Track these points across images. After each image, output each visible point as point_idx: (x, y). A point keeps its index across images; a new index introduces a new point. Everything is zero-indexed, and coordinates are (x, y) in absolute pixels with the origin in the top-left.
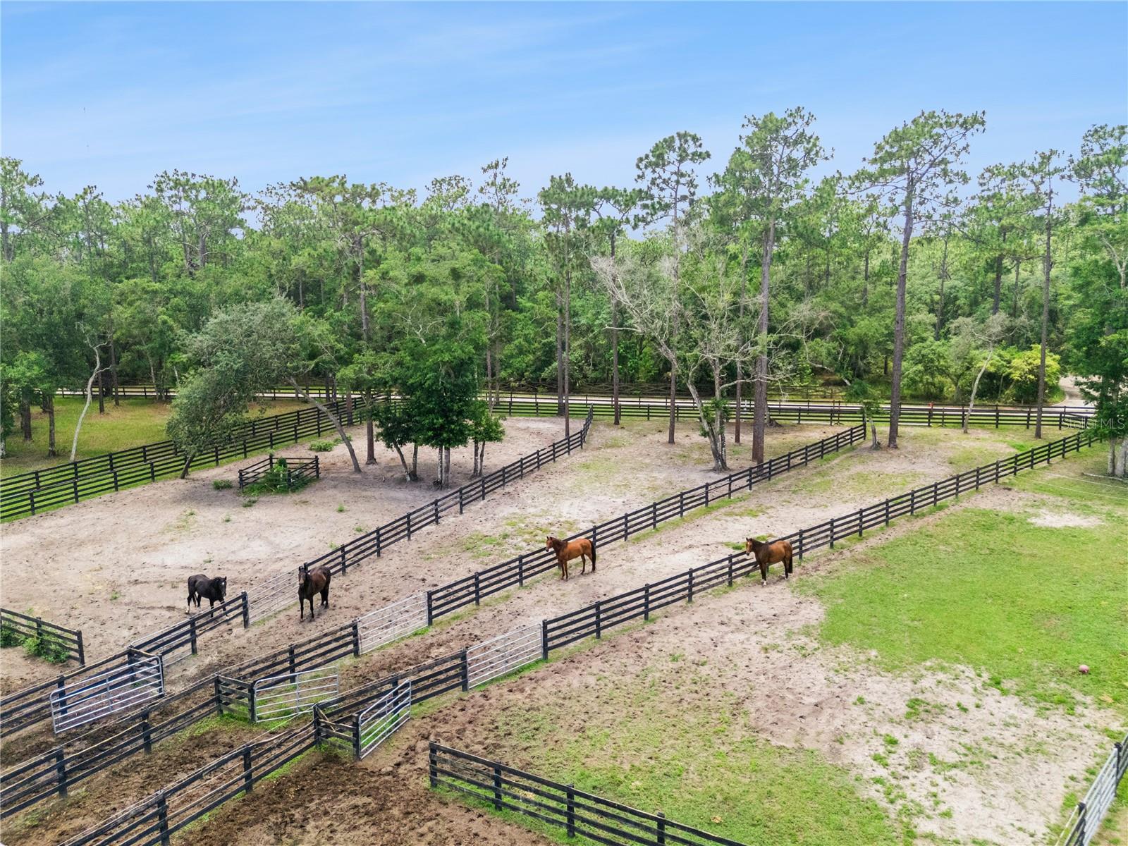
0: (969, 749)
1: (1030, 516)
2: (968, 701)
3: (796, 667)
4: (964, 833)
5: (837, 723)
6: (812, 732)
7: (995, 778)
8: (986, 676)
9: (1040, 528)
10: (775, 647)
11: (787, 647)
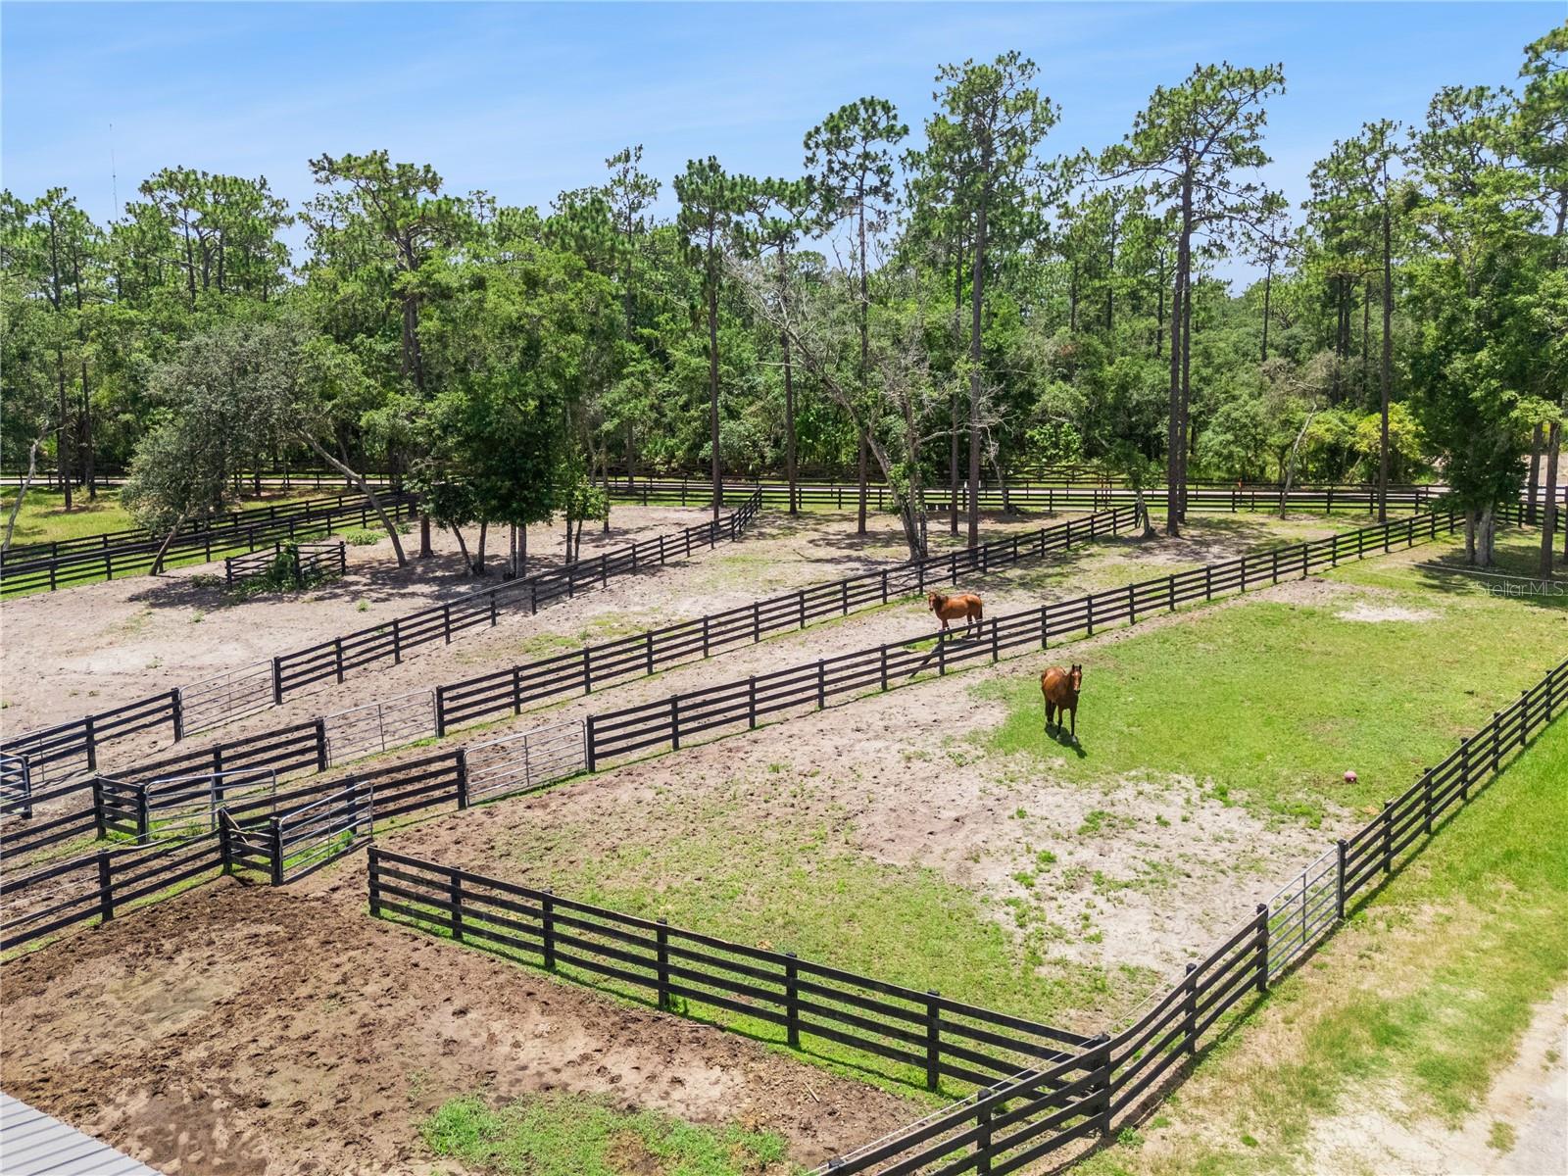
0: (1154, 867)
1: (1339, 609)
2: (1172, 814)
3: (943, 777)
4: (1113, 960)
5: (978, 839)
6: (938, 850)
7: (1180, 898)
8: (1208, 787)
9: (1346, 623)
10: (922, 756)
11: (940, 754)
